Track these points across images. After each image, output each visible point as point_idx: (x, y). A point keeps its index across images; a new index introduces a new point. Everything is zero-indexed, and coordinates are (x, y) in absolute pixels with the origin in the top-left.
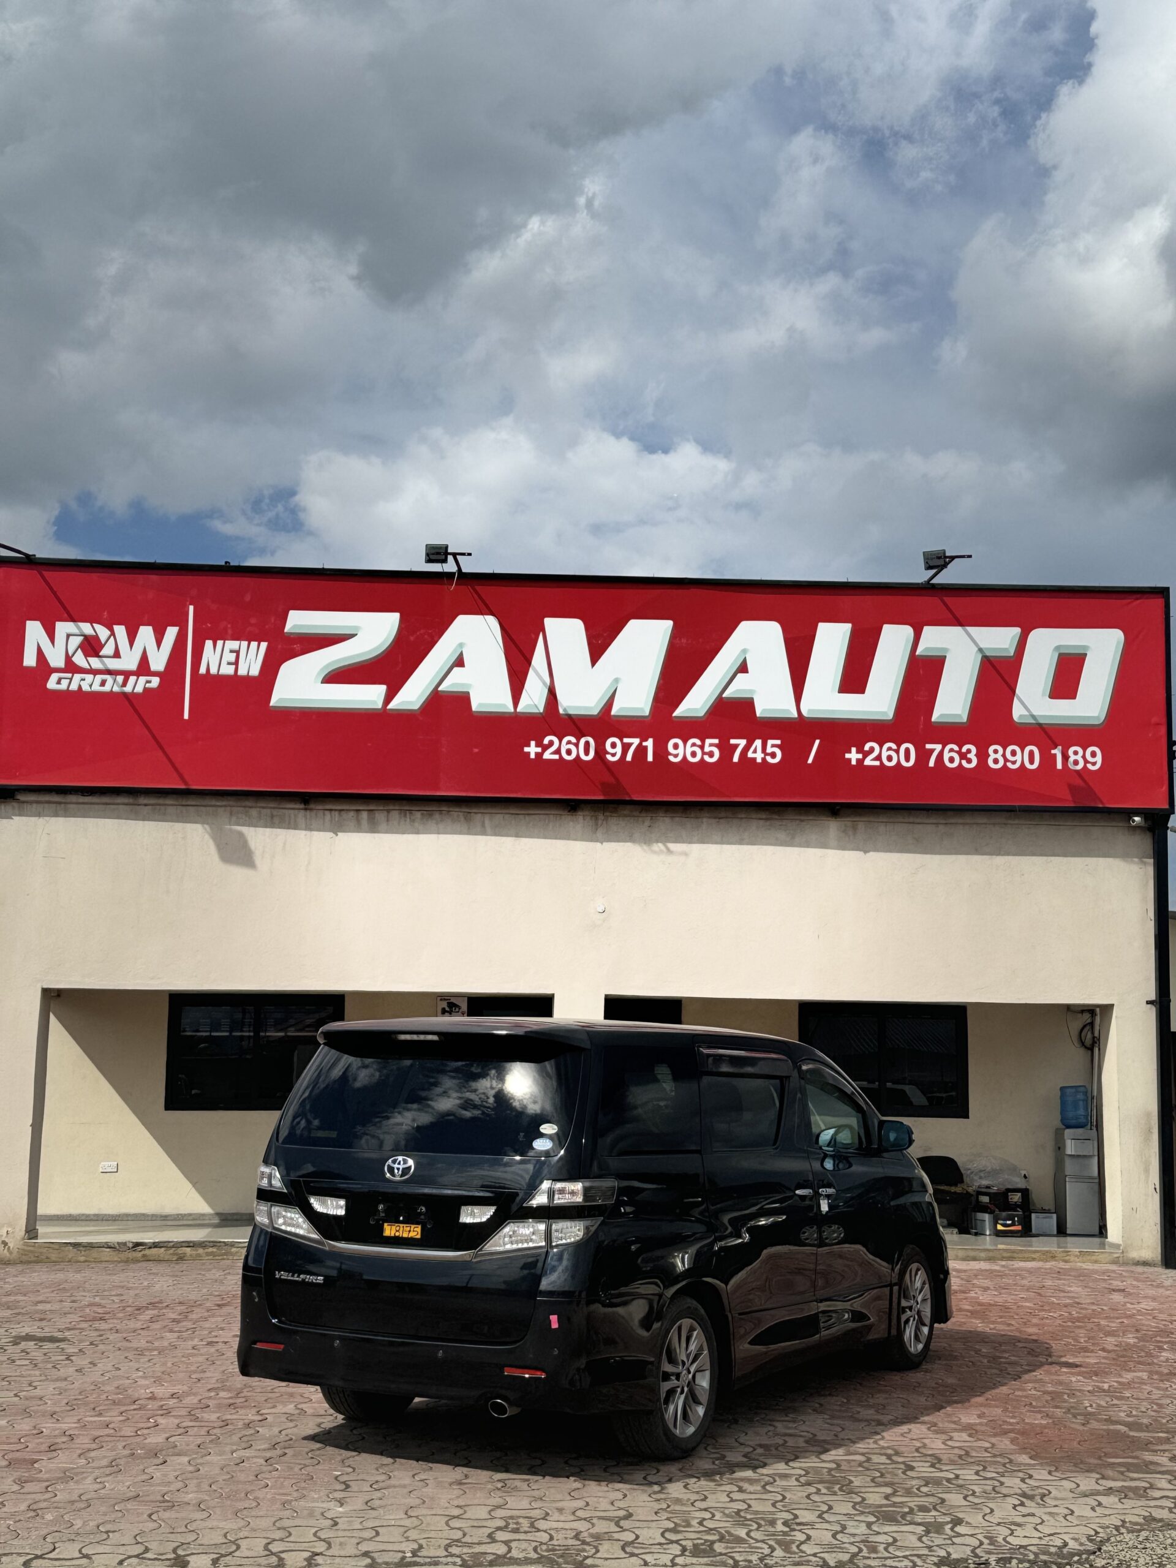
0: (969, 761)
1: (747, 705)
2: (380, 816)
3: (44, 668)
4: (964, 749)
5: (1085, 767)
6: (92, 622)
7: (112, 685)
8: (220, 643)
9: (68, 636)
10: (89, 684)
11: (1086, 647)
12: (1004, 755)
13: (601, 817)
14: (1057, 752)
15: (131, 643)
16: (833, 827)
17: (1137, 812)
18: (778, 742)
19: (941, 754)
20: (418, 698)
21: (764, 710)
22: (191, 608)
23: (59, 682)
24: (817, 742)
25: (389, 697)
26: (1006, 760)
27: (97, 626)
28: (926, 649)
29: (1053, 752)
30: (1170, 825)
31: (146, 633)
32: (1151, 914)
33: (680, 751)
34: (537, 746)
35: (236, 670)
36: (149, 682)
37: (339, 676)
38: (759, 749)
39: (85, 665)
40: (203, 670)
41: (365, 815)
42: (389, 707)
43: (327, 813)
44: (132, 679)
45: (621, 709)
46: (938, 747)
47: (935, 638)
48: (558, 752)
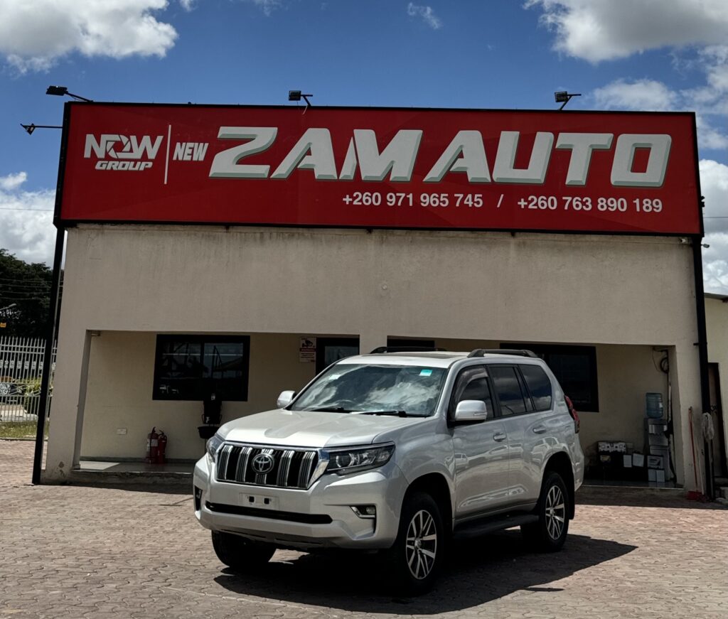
0: (587, 206)
1: (464, 175)
2: (266, 235)
3: (94, 158)
4: (584, 200)
5: (653, 210)
6: (119, 133)
7: (129, 166)
8: (184, 144)
9: (107, 142)
10: (117, 166)
11: (650, 144)
12: (607, 204)
13: (385, 237)
14: (637, 201)
15: (139, 144)
16: (513, 241)
17: (684, 235)
18: (481, 195)
19: (571, 202)
20: (287, 172)
21: (473, 178)
22: (170, 126)
23: (101, 166)
24: (502, 195)
25: (272, 171)
26: (608, 206)
27: (121, 136)
28: (561, 145)
29: (634, 202)
30: (703, 243)
31: (146, 140)
32: (694, 294)
33: (428, 200)
34: (350, 198)
35: (192, 158)
36: (147, 165)
37: (244, 160)
38: (470, 200)
39: (115, 157)
40: (175, 158)
41: (258, 235)
42: (272, 177)
43: (238, 234)
44: (139, 163)
45: (395, 177)
46: (570, 199)
47: (565, 139)
48: (361, 200)
